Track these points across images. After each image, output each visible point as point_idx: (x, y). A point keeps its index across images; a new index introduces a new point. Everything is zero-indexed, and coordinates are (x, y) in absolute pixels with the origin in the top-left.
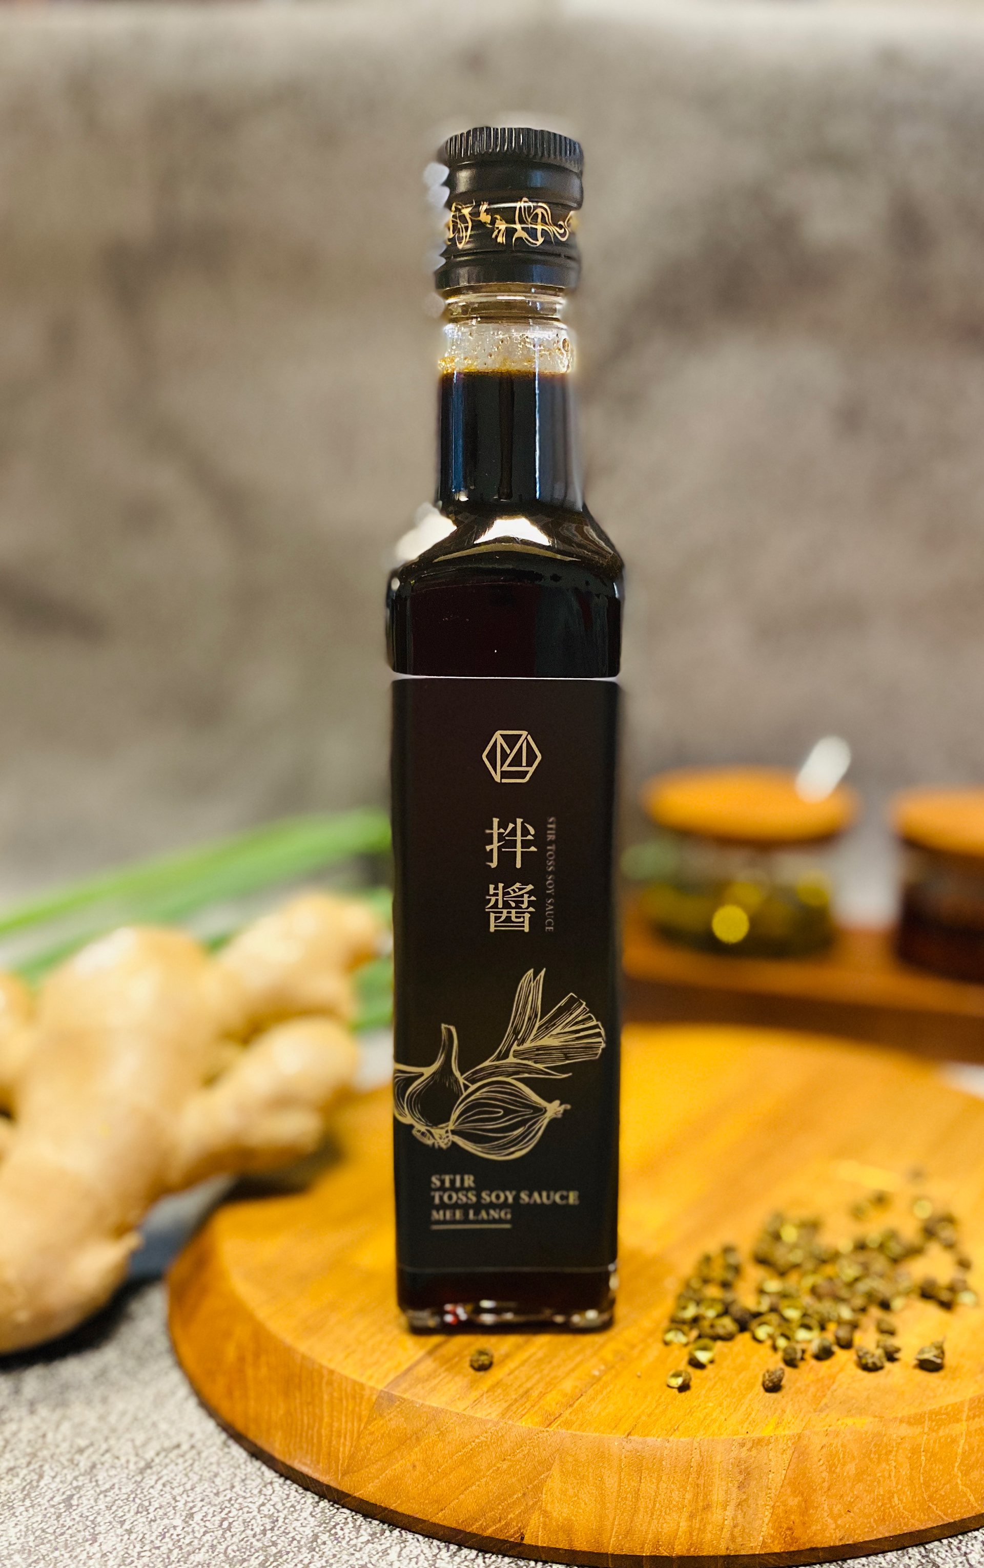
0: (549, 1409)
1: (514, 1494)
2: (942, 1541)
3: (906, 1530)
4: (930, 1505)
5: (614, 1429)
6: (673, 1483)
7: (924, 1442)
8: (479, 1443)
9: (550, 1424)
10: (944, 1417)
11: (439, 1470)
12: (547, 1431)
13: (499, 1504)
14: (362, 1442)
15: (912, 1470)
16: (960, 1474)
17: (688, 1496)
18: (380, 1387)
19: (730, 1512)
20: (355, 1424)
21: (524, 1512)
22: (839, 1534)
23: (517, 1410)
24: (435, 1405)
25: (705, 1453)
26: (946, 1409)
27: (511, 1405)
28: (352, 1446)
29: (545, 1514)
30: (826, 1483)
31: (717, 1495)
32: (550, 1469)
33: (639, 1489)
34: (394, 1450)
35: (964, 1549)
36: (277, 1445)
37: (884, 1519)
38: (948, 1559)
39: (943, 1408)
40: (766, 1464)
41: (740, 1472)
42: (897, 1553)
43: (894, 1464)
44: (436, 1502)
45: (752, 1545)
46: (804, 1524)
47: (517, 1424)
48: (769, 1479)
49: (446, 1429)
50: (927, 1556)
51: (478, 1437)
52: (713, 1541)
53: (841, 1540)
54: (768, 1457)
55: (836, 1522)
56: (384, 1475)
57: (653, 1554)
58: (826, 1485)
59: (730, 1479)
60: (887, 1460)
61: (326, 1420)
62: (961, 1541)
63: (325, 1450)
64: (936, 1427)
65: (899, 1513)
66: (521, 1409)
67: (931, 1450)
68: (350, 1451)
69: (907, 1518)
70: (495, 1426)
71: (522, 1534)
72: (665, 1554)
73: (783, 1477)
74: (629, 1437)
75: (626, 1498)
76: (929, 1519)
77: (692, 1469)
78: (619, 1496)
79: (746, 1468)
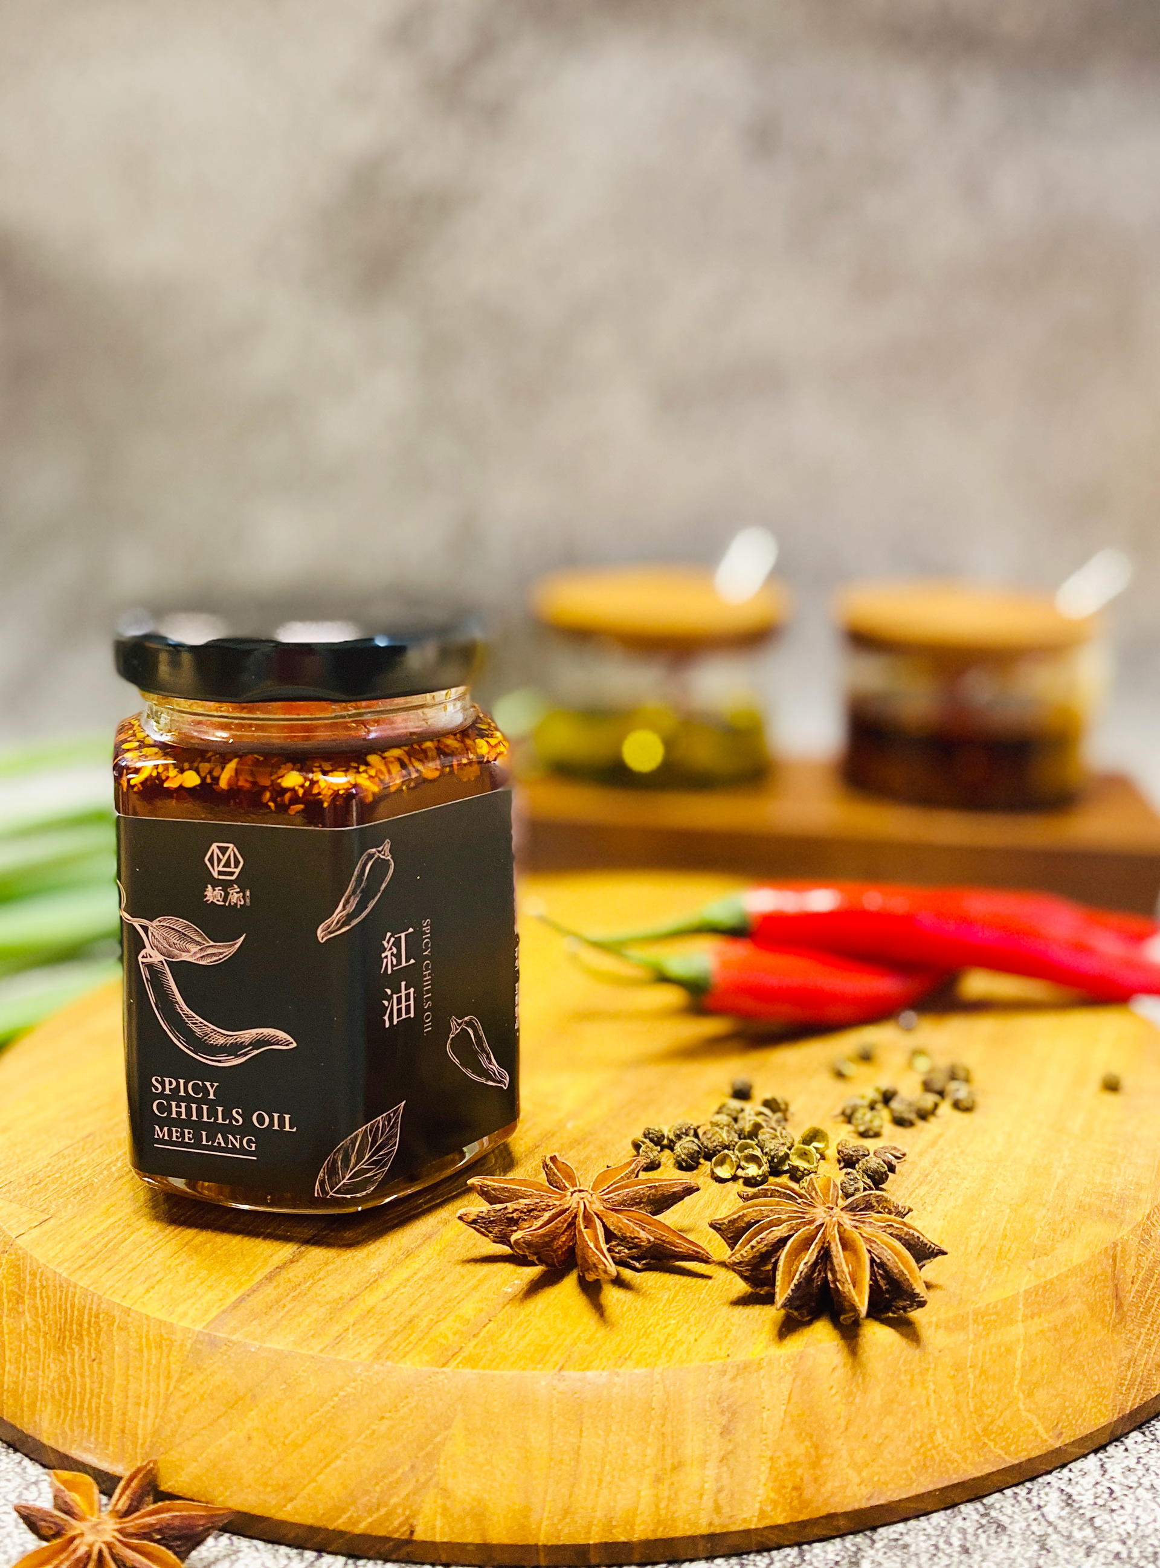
0: (444, 1342)
1: (398, 1467)
2: (1005, 1491)
3: (955, 1479)
4: (986, 1441)
5: (539, 1363)
6: (628, 1434)
7: (970, 1354)
8: (345, 1396)
9: (447, 1362)
10: (993, 1317)
11: (287, 1442)
12: (443, 1373)
13: (377, 1484)
14: (173, 1409)
15: (957, 1393)
16: (1021, 1396)
17: (651, 1452)
18: (198, 1328)
19: (711, 1471)
20: (162, 1384)
21: (415, 1492)
22: (865, 1491)
23: (399, 1346)
24: (278, 1347)
25: (672, 1388)
26: (995, 1306)
27: (390, 1340)
28: (156, 1416)
29: (445, 1492)
30: (842, 1419)
31: (692, 1448)
32: (450, 1427)
33: (579, 1447)
34: (219, 1417)
35: (1036, 1501)
36: (45, 1425)
37: (925, 1465)
38: (1016, 1517)
39: (991, 1306)
40: (757, 1398)
41: (722, 1412)
42: (946, 1515)
43: (932, 1387)
44: (283, 1488)
45: (745, 1516)
46: (816, 1480)
47: (399, 1365)
48: (762, 1419)
49: (295, 1380)
50: (987, 1515)
51: (341, 1388)
52: (689, 1514)
53: (868, 1499)
54: (760, 1387)
55: (859, 1473)
56: (204, 1455)
57: (604, 1540)
58: (842, 1422)
59: (708, 1423)
60: (924, 1382)
61: (119, 1381)
62: (1030, 1491)
63: (116, 1426)
64: (984, 1333)
65: (945, 1455)
66: (405, 1344)
67: (980, 1365)
68: (154, 1424)
69: (957, 1461)
70: (367, 1371)
71: (412, 1526)
72: (623, 1539)
73: (782, 1415)
74: (562, 1373)
75: (561, 1462)
76: (987, 1461)
77: (653, 1412)
78: (551, 1459)
79: (730, 1406)
